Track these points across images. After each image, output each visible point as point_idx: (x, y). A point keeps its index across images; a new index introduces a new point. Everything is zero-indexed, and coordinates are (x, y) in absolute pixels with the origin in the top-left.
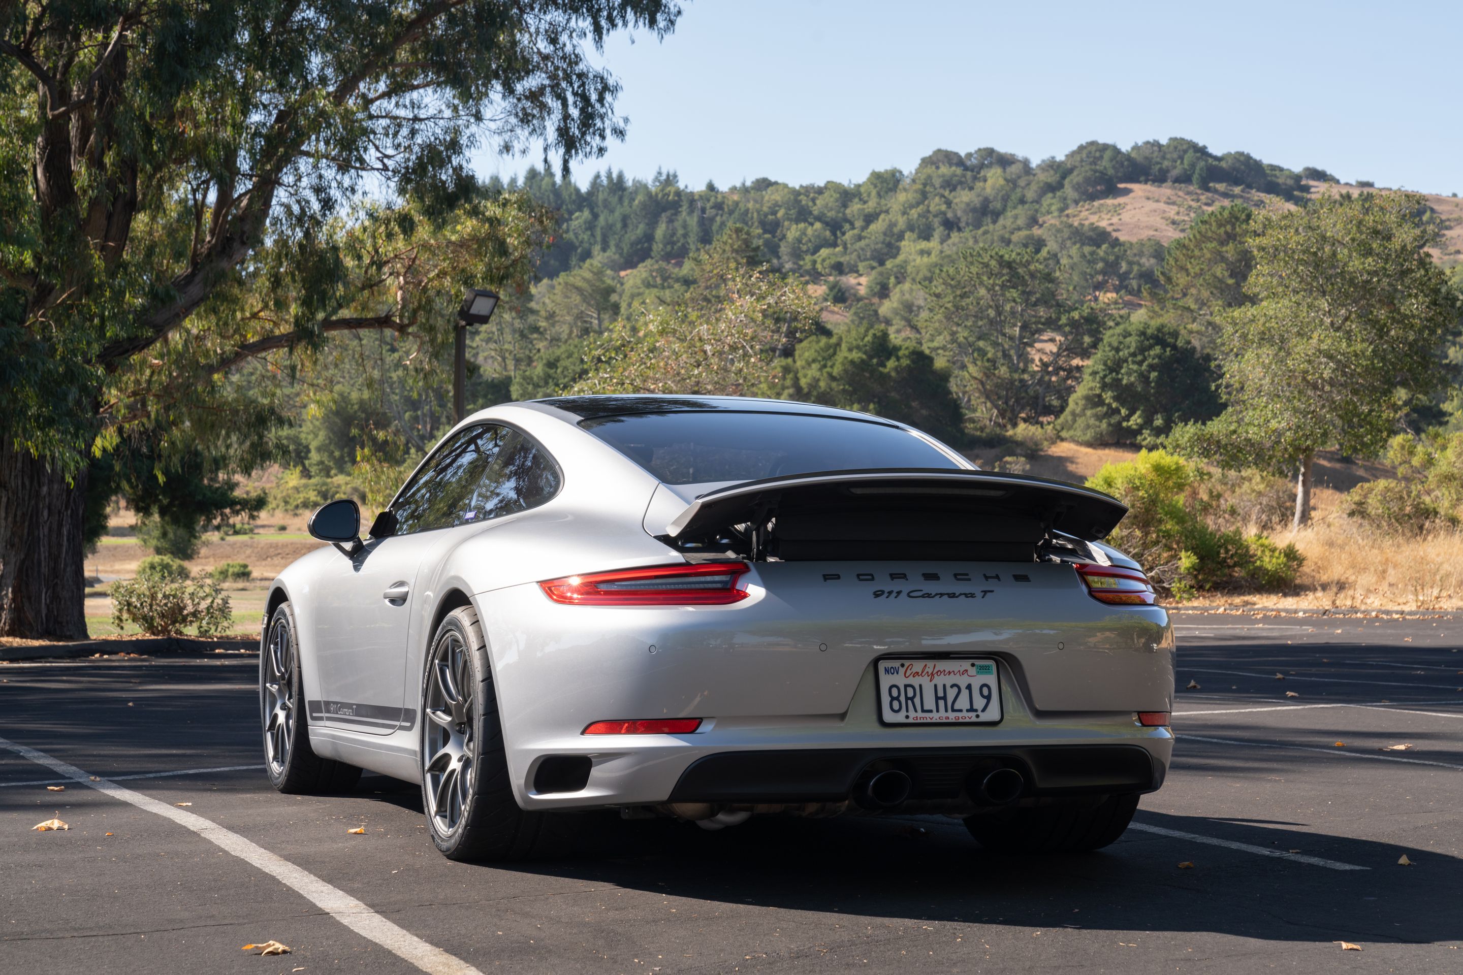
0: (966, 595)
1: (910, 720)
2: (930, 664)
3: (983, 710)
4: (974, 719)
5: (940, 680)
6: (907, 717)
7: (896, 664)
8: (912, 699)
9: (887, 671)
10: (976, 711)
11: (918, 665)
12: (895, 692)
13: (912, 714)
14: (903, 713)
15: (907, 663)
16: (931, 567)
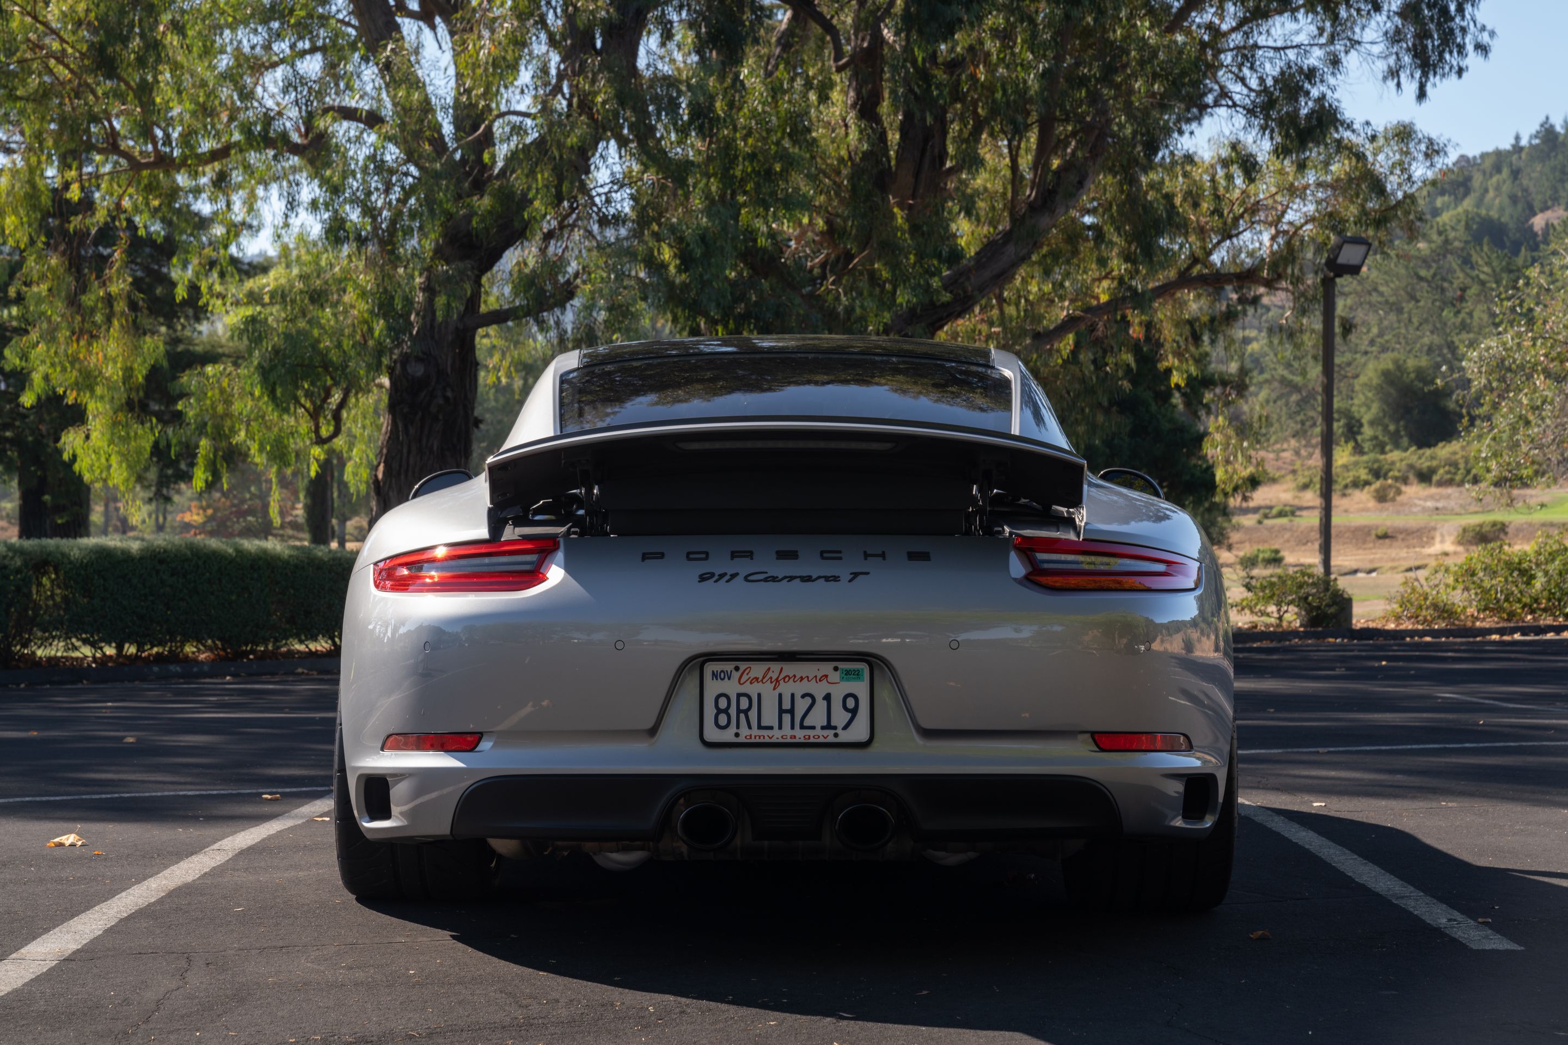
0: (827, 579)
1: (741, 739)
2: (775, 667)
3: (845, 728)
4: (831, 739)
5: (787, 689)
6: (737, 735)
7: (729, 666)
8: (746, 712)
9: (715, 675)
10: (835, 728)
11: (758, 669)
12: (723, 703)
13: (744, 731)
14: (733, 729)
15: (743, 666)
16: (786, 543)
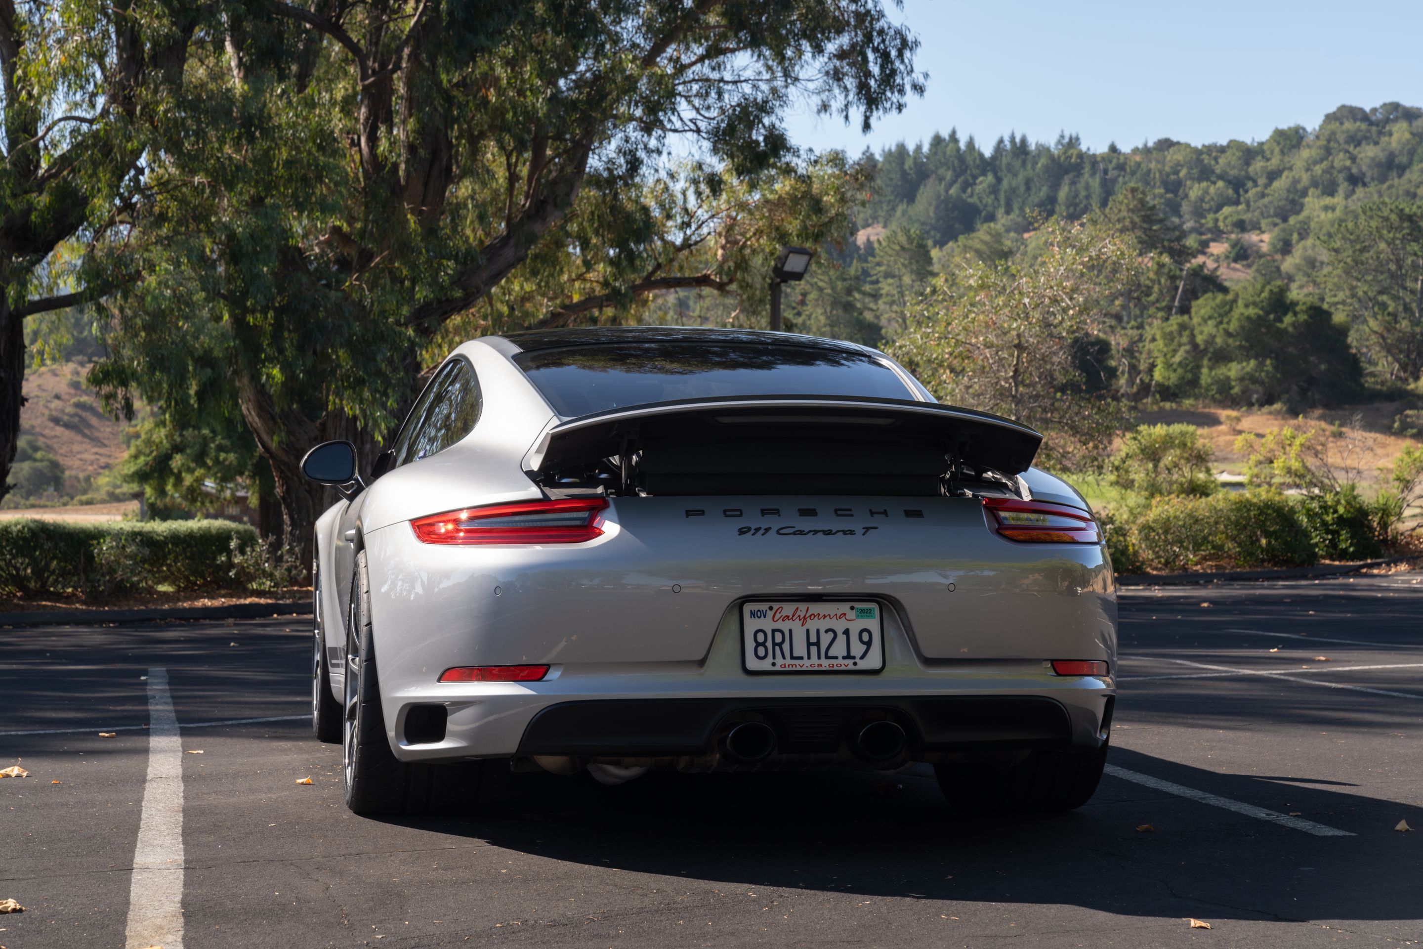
0: (845, 532)
1: (777, 668)
2: (803, 606)
3: (862, 658)
4: (851, 667)
5: (812, 625)
6: (774, 664)
7: (764, 606)
8: (780, 645)
9: (753, 614)
10: (854, 658)
11: (788, 608)
12: (761, 638)
13: (779, 661)
14: (769, 659)
15: (776, 606)
16: (808, 502)
